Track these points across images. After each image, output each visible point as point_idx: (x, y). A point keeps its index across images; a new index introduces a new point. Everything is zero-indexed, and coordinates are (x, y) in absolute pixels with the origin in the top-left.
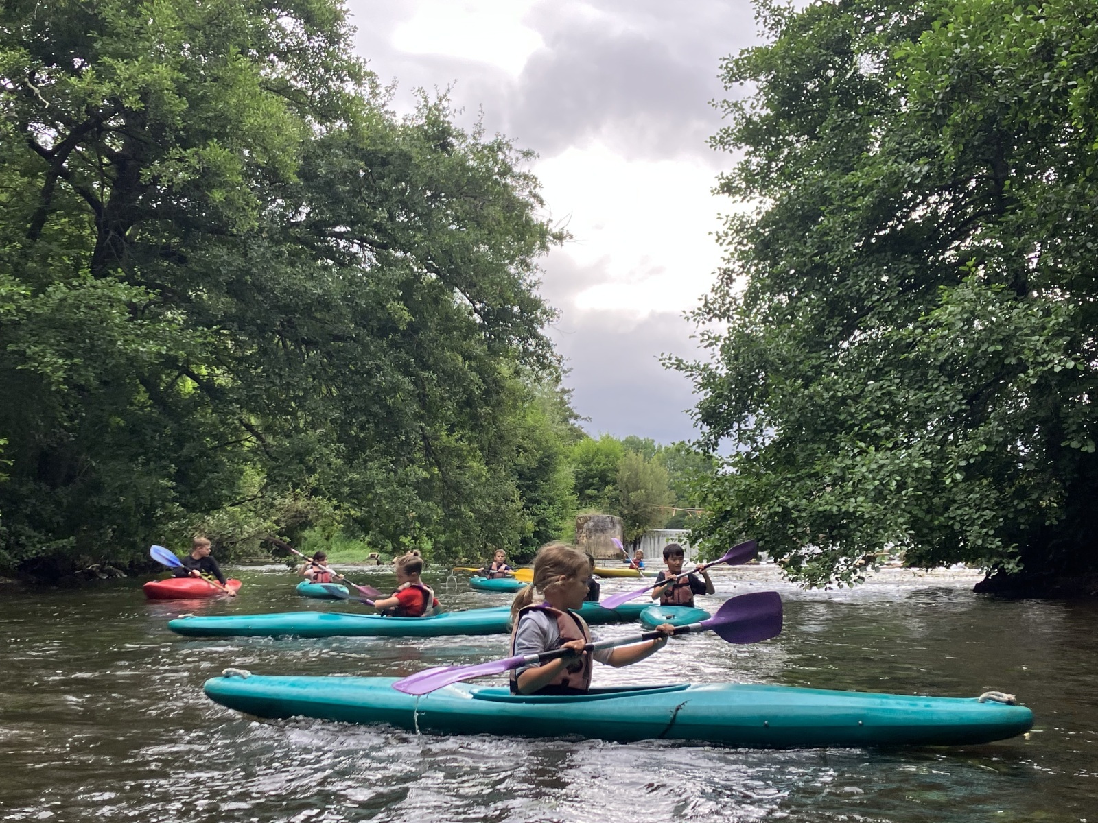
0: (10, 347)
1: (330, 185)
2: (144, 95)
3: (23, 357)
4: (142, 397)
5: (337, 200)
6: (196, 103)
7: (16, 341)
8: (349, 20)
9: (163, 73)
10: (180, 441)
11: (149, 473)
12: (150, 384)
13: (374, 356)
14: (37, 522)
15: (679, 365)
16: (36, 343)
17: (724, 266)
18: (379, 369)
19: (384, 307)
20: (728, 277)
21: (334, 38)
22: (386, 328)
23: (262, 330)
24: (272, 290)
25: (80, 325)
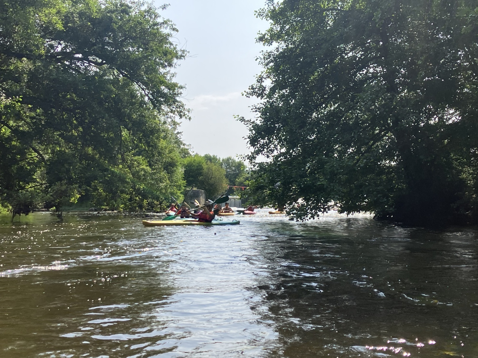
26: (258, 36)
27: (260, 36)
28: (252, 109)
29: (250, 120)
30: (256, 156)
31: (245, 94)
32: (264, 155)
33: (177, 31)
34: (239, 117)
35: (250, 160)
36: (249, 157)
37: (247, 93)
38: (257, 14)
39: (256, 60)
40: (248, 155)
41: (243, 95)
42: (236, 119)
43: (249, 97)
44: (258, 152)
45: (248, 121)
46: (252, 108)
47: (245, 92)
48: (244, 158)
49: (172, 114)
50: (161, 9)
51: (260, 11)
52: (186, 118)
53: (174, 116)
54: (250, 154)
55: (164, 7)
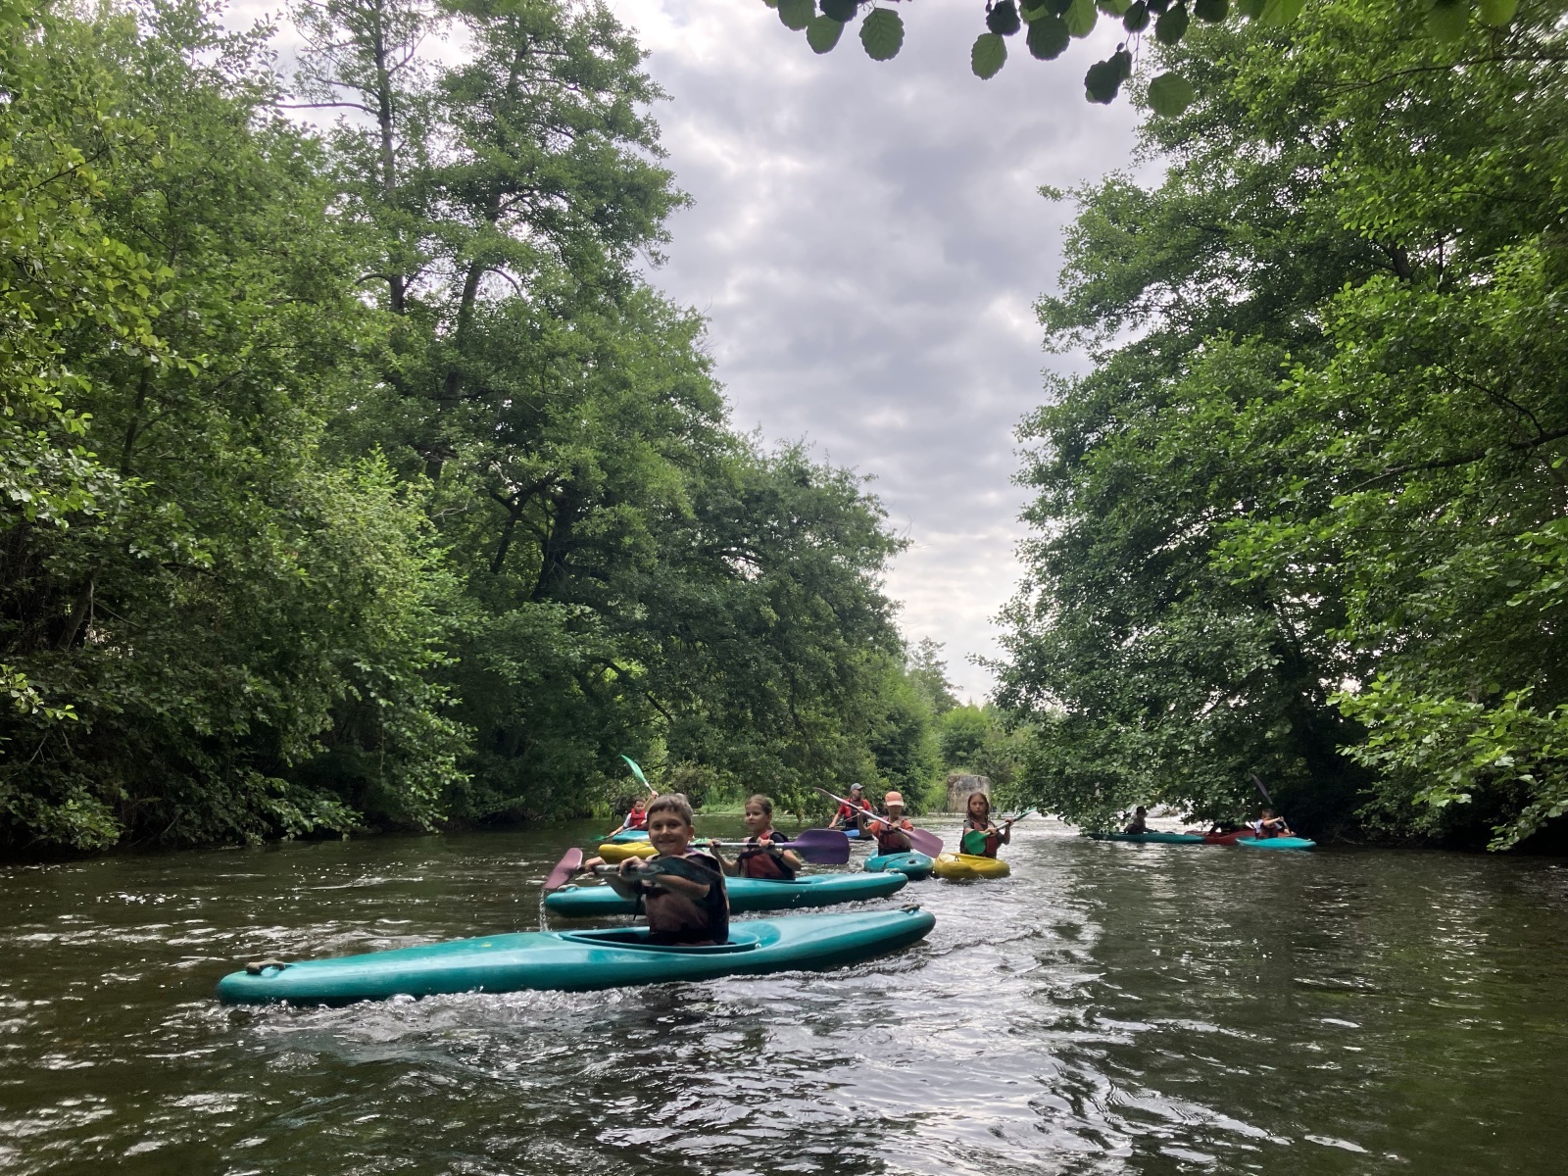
0: (479, 657)
1: (717, 518)
2: (576, 470)
3: (488, 662)
4: (576, 688)
5: (722, 527)
6: (613, 473)
7: (483, 652)
8: (726, 404)
9: (588, 454)
10: (603, 723)
11: (579, 748)
12: (581, 677)
13: (751, 650)
14: (497, 785)
15: (982, 662)
16: (498, 652)
17: (1025, 577)
18: (756, 660)
19: (758, 611)
20: (1027, 587)
21: (716, 418)
22: (761, 627)
23: (665, 633)
24: (674, 602)
25: (528, 639)
26: (1021, 512)
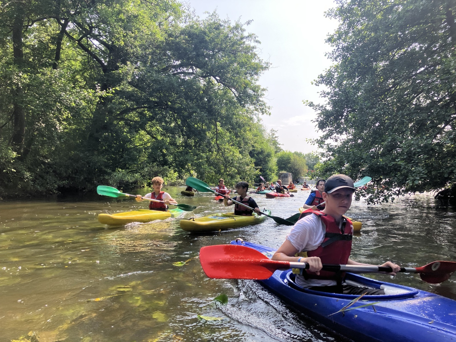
27: (329, 37)
28: (321, 95)
29: (319, 105)
30: (325, 140)
31: (315, 82)
32: (332, 139)
33: (260, 43)
34: (308, 102)
35: (319, 144)
36: (319, 141)
37: (316, 81)
38: (326, 15)
39: (325, 55)
40: (317, 140)
41: (312, 84)
42: (305, 104)
43: (318, 85)
44: (326, 137)
45: (317, 106)
46: (321, 93)
47: (314, 80)
48: (313, 142)
49: (256, 112)
50: (246, 25)
51: (329, 11)
52: (267, 114)
53: (258, 113)
54: (319, 138)
55: (248, 23)
